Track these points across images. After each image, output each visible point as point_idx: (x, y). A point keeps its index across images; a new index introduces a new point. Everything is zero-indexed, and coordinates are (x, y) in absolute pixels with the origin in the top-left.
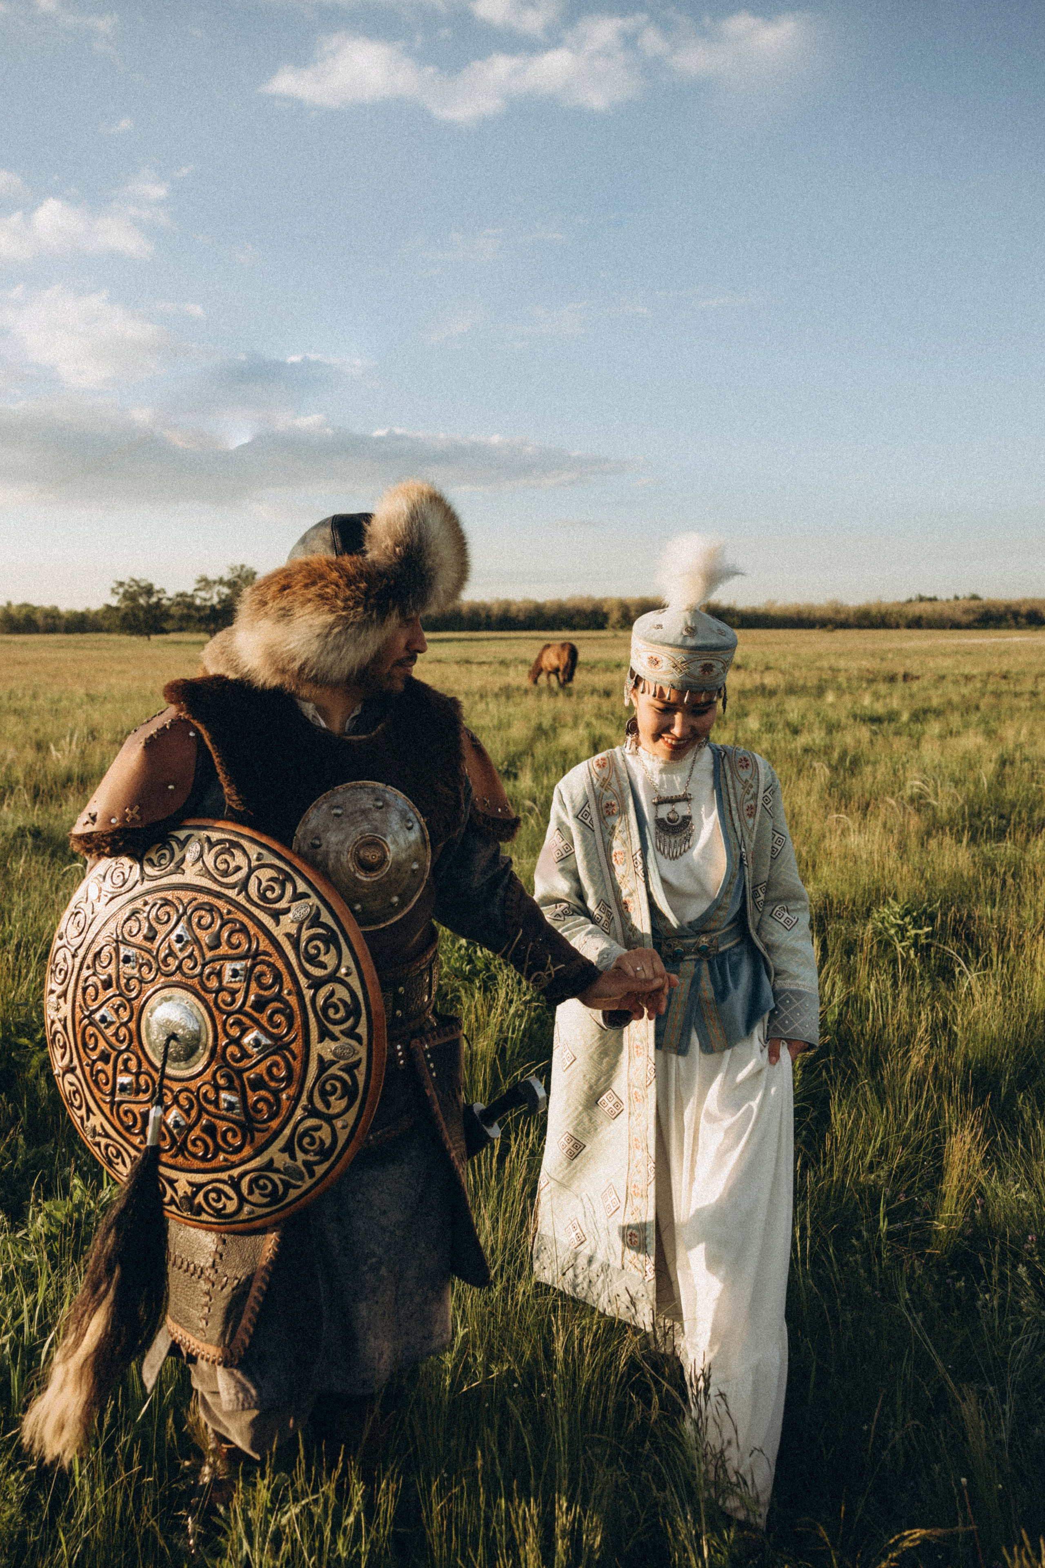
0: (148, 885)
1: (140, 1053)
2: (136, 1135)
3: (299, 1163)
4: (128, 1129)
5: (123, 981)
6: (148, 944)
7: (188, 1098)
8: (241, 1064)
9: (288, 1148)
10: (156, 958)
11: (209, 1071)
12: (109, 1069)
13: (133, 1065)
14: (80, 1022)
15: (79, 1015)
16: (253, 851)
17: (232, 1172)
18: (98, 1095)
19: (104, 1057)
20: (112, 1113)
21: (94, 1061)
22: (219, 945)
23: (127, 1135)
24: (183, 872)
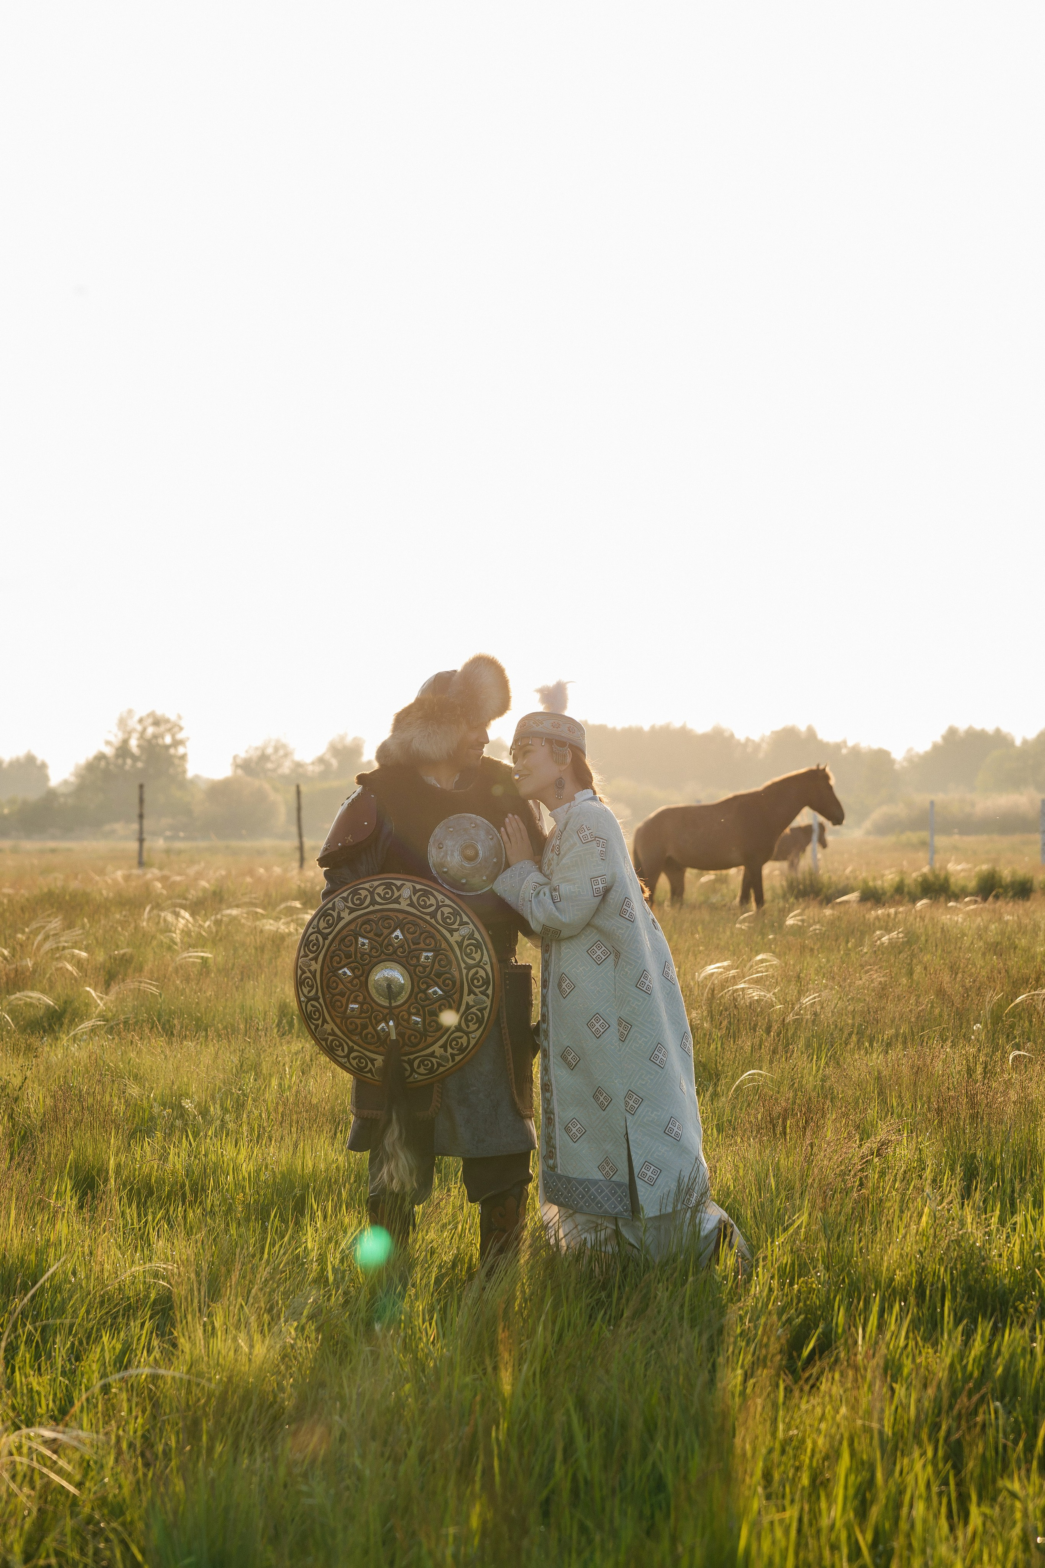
0: (377, 907)
1: (366, 994)
2: (356, 1035)
3: (448, 1054)
4: (351, 1032)
5: (359, 955)
6: (377, 938)
8: (426, 1003)
9: (444, 1047)
10: (381, 946)
11: (407, 1005)
12: (344, 1001)
13: (360, 999)
14: (327, 974)
15: (326, 970)
16: (440, 897)
17: (410, 1057)
18: (333, 1013)
19: (342, 993)
20: (342, 1023)
21: (334, 996)
22: (419, 943)
23: (349, 1035)
24: (400, 903)
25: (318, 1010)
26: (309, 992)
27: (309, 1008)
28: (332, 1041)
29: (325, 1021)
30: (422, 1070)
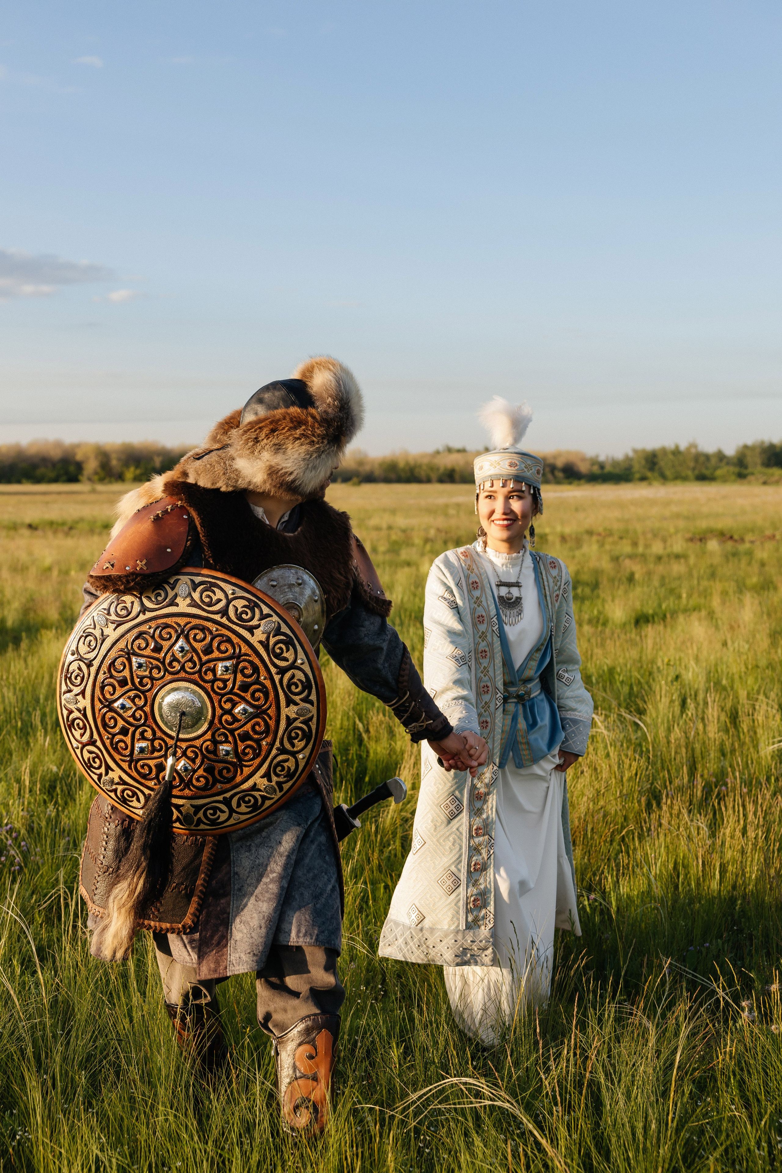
0: (149, 615)
1: (154, 727)
2: (152, 779)
3: (273, 783)
4: (144, 776)
5: (137, 681)
6: (156, 655)
7: (192, 752)
8: (234, 726)
9: (267, 775)
10: (163, 663)
11: (210, 733)
12: (128, 739)
13: (149, 734)
14: (100, 710)
15: (98, 705)
16: (229, 589)
17: (225, 795)
18: (117, 757)
19: (124, 731)
20: (130, 768)
21: (114, 735)
22: (212, 652)
23: (143, 781)
24: (177, 605)
25: (98, 757)
26: (82, 735)
27: (86, 755)
28: (123, 791)
29: (108, 768)
30: (243, 809)
